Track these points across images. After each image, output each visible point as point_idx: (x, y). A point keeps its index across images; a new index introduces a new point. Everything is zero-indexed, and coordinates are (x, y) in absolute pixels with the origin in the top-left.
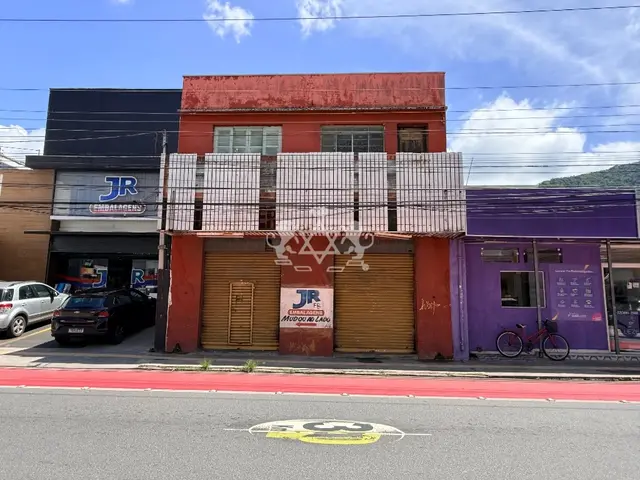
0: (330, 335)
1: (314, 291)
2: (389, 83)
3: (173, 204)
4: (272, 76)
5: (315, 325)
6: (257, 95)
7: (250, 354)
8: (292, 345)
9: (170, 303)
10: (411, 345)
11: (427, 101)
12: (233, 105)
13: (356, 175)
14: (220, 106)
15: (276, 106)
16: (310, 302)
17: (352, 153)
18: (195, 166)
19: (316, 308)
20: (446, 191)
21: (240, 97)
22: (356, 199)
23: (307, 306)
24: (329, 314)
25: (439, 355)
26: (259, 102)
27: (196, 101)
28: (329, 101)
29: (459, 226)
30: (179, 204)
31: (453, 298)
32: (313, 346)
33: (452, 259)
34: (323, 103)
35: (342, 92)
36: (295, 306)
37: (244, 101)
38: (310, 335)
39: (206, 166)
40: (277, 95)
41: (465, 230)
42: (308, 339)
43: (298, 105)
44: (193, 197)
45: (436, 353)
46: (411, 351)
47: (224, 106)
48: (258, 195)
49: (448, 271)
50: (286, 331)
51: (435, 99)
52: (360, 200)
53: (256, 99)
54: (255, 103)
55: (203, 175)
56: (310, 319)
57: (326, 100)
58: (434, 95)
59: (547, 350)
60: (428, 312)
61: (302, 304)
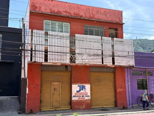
0: (89, 102)
1: (84, 86)
2: (106, 12)
3: (35, 51)
4: (66, 3)
5: (84, 98)
6: (61, 10)
7: (61, 111)
8: (77, 107)
9: (27, 92)
10: (114, 104)
11: (118, 20)
12: (51, 12)
13: (102, 45)
14: (46, 11)
15: (68, 15)
16: (82, 90)
17: (100, 37)
18: (44, 36)
19: (85, 92)
20: (129, 52)
21: (54, 9)
22: (102, 53)
23: (82, 91)
24: (89, 94)
25: (123, 107)
26: (62, 12)
27: (36, 7)
28: (87, 16)
29: (132, 64)
30: (38, 51)
31: (127, 87)
32: (84, 106)
33: (126, 74)
34: (85, 16)
35: (91, 13)
36: (77, 92)
37: (56, 11)
38: (83, 102)
39: (49, 37)
40: (69, 11)
41: (134, 65)
42: (83, 104)
43: (76, 16)
44: (44, 49)
45: (123, 106)
46: (114, 106)
47: (48, 11)
48: (69, 50)
49: (125, 78)
50: (74, 101)
51: (120, 20)
52: (104, 54)
53: (60, 11)
54: (60, 12)
55: (47, 40)
56: (83, 96)
57: (86, 15)
58: (119, 18)
59: (151, 103)
60: (120, 92)
61: (80, 91)
